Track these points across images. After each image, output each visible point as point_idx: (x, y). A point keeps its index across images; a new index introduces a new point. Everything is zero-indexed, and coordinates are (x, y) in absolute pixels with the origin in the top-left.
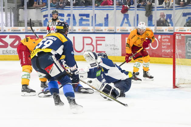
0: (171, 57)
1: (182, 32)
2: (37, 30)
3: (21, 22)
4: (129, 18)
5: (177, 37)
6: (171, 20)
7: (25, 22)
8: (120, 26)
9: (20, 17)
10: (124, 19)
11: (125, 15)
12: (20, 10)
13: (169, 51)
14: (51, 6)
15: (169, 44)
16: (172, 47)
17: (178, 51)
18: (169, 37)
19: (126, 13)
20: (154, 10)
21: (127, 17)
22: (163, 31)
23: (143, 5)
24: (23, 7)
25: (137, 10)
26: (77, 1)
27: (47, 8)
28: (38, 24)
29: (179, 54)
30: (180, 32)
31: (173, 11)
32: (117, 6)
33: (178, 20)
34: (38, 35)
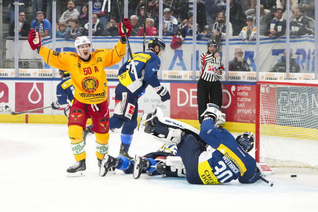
0: (252, 122)
1: (270, 81)
2: (35, 74)
3: (9, 61)
4: (183, 57)
5: (262, 90)
6: (253, 61)
7: (15, 61)
8: (168, 68)
9: (7, 52)
10: (175, 58)
11: (176, 51)
12: (8, 41)
13: (249, 111)
14: (57, 36)
15: (249, 100)
16: (254, 105)
17: (263, 112)
18: (249, 88)
19: (179, 49)
20: (225, 44)
21: (179, 54)
22: (239, 78)
23: (207, 36)
24: (12, 37)
25: (198, 43)
26: (99, 28)
27: (51, 38)
28: (36, 64)
29: (266, 118)
30: (267, 81)
31: (256, 45)
32: (164, 37)
33: (265, 61)
34: (35, 82)
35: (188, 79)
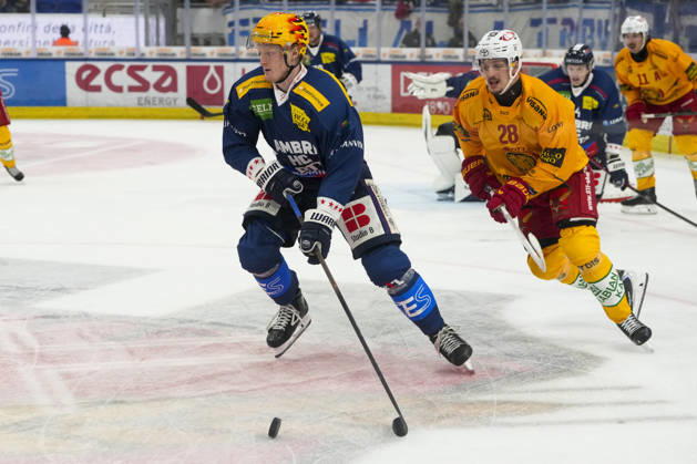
2: (212, 53)
7: (186, 36)
8: (391, 45)
9: (179, 25)
10: (400, 32)
12: (179, 10)
19: (407, 19)
21: (407, 25)
25: (429, 11)
27: (233, 6)
34: (212, 65)
35: (415, 59)
